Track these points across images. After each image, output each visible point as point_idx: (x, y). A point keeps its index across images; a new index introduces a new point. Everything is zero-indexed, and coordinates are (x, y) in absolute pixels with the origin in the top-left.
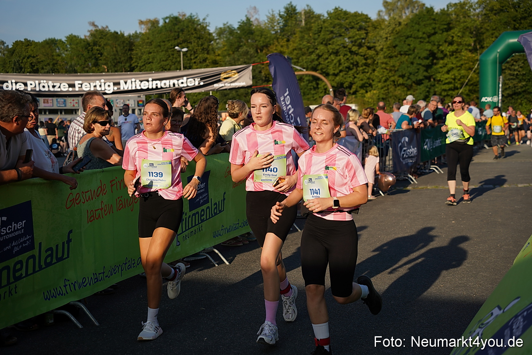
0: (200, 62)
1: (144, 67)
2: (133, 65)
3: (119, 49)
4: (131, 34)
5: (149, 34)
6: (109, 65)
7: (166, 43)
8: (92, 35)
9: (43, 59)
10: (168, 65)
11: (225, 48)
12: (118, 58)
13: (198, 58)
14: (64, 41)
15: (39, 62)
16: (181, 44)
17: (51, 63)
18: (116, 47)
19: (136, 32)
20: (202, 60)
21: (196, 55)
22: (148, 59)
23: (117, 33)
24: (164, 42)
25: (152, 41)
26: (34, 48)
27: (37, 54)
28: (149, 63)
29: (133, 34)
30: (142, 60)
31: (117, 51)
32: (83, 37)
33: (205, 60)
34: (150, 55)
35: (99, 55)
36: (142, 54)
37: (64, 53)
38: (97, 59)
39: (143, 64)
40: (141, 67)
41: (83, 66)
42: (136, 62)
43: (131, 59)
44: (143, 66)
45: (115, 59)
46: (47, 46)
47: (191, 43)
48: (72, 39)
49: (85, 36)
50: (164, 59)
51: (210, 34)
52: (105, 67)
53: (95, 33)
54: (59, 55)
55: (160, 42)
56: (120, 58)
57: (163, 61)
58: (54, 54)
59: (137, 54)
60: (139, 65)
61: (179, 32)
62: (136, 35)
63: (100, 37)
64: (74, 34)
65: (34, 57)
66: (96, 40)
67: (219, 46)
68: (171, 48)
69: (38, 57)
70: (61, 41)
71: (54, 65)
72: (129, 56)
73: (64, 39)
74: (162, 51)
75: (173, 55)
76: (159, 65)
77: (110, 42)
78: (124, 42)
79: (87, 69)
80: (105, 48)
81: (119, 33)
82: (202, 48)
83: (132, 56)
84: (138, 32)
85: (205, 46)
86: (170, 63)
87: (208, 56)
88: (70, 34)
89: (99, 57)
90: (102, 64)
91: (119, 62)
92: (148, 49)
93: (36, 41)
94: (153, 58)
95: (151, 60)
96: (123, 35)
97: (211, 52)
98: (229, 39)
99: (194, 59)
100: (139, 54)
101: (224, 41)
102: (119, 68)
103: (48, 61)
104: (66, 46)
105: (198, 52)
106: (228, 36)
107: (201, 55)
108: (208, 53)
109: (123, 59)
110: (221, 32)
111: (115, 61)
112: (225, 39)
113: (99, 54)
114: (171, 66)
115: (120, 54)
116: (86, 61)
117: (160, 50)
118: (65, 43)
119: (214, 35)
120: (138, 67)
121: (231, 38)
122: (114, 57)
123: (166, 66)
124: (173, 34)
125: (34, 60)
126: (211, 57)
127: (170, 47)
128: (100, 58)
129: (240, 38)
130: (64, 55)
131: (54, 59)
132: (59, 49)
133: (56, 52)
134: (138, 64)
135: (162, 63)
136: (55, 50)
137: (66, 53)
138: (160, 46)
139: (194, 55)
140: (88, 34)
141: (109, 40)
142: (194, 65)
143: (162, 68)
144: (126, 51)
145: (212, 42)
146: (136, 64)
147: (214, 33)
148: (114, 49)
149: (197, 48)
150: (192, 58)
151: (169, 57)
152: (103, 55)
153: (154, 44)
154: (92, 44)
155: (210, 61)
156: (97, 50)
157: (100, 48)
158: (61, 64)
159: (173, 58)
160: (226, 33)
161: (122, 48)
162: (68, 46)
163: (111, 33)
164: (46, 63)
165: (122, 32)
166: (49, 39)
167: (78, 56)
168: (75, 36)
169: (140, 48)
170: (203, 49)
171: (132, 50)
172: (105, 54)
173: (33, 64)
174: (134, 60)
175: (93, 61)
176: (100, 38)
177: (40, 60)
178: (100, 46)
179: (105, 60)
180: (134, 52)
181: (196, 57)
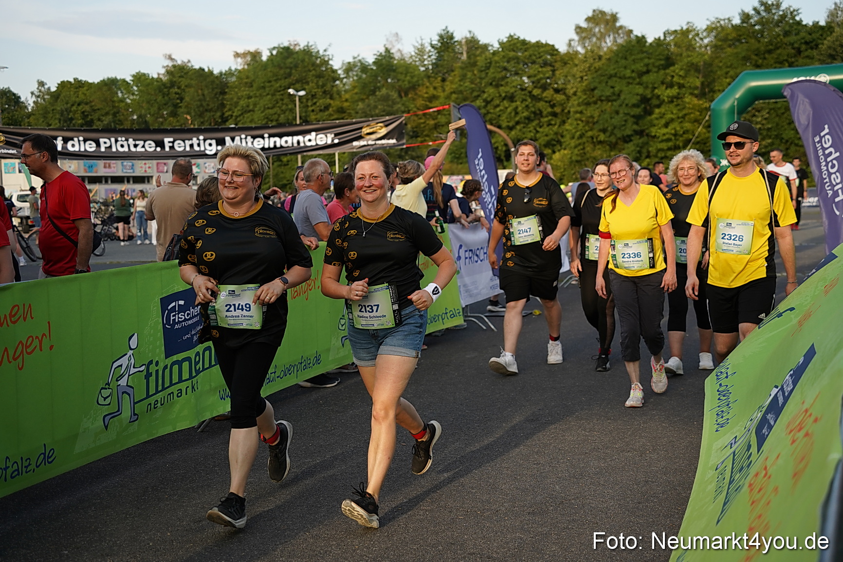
0: (321, 111)
1: (241, 117)
2: (227, 114)
3: (206, 92)
4: (224, 71)
5: (248, 70)
6: (193, 114)
7: (273, 83)
8: (169, 72)
9: (99, 106)
10: (275, 114)
11: (356, 91)
12: (204, 104)
13: (318, 104)
14: (129, 82)
15: (94, 110)
16: (294, 84)
17: (112, 112)
18: (202, 89)
19: (230, 69)
20: (322, 108)
21: (315, 100)
22: (248, 106)
23: (203, 70)
24: (270, 82)
25: (254, 80)
26: (87, 90)
27: (91, 99)
28: (250, 111)
29: (226, 71)
30: (239, 108)
31: (203, 95)
32: (155, 76)
33: (327, 108)
34: (250, 100)
35: (179, 101)
36: (239, 99)
37: (128, 97)
38: (176, 106)
39: (240, 113)
40: (237, 117)
41: (156, 115)
42: (230, 110)
43: (223, 105)
44: (240, 115)
45: (202, 105)
46: (105, 88)
47: (307, 83)
48: (140, 78)
49: (159, 74)
50: (270, 105)
51: (335, 71)
52: (189, 117)
53: (173, 69)
54: (122, 100)
55: (264, 82)
56: (208, 105)
57: (268, 108)
58: (115, 99)
59: (232, 99)
60: (234, 114)
61: (291, 68)
62: (230, 73)
63: (179, 75)
64: (142, 71)
65: (86, 104)
66: (174, 79)
67: (347, 87)
68: (280, 91)
69: (93, 104)
70: (124, 81)
71: (115, 115)
72: (220, 102)
73: (129, 79)
74: (268, 94)
75: (282, 100)
76: (263, 114)
77: (193, 82)
78: (213, 82)
79: (161, 120)
80: (187, 90)
81: (206, 70)
82: (323, 90)
83: (225, 102)
84: (233, 68)
85: (328, 88)
86: (279, 112)
87: (332, 102)
88: (137, 71)
89: (178, 103)
90: (183, 113)
91: (206, 110)
92: (248, 93)
93: (90, 81)
94: (255, 105)
95: (251, 107)
96: (211, 73)
97: (335, 96)
98: (360, 78)
99: (311, 106)
100: (235, 100)
101: (354, 80)
102: (206, 119)
103: (107, 109)
104: (132, 87)
105: (317, 96)
106: (360, 74)
107: (321, 101)
108: (331, 98)
109: (212, 105)
110: (349, 68)
111: (201, 109)
112: (355, 78)
113: (178, 99)
114: (279, 115)
115: (208, 99)
116: (159, 109)
117: (265, 94)
118: (130, 84)
119: (339, 72)
120: (234, 118)
121: (364, 76)
122: (199, 103)
123: (272, 115)
124: (282, 72)
125: (87, 108)
126: (335, 104)
127: (279, 89)
128: (180, 105)
129: (376, 76)
130: (128, 101)
131: (114, 107)
132: (122, 92)
133: (118, 97)
134: (233, 112)
135: (267, 111)
136: (117, 93)
137: (131, 97)
138: (264, 87)
139: (312, 100)
140: (163, 71)
141: (192, 79)
142: (312, 114)
143: (267, 118)
144: (216, 94)
145: (338, 82)
146: (230, 113)
147: (340, 69)
148: (200, 91)
149: (316, 90)
150: (310, 104)
151: (277, 103)
152: (184, 101)
153: (255, 85)
154: (169, 85)
155: (334, 108)
156: (176, 93)
157: (179, 91)
158: (125, 113)
159: (283, 104)
160: (356, 69)
161: (210, 90)
162: (135, 88)
163: (195, 69)
164: (103, 112)
165: (211, 69)
166: (108, 79)
167: (148, 102)
168: (144, 75)
169: (236, 90)
170: (325, 92)
171: (224, 93)
172: (187, 99)
173: (86, 114)
174: (228, 106)
175: (171, 109)
176: (181, 77)
177: (96, 108)
178: (179, 88)
179: (186, 107)
180: (227, 97)
181: (315, 104)
